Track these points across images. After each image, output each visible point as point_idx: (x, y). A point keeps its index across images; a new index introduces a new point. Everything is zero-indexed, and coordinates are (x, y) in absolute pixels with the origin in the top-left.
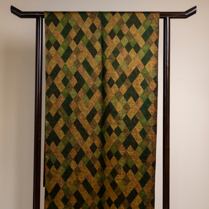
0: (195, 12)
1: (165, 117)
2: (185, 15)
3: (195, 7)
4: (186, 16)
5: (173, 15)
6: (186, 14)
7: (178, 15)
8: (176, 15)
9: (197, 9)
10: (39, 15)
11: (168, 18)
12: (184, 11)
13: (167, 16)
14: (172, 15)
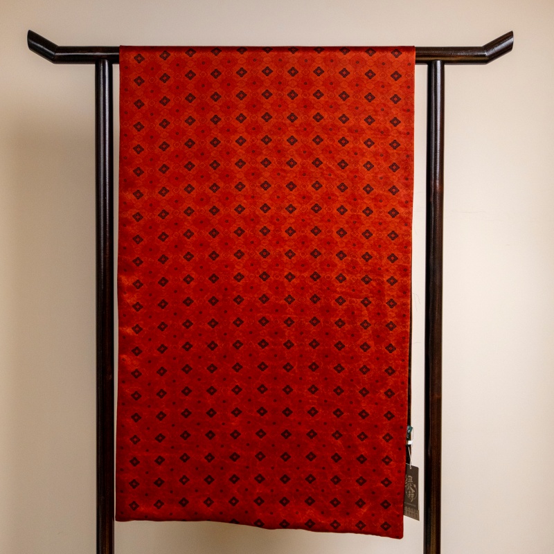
0: (509, 48)
1: (430, 318)
2: (484, 56)
3: (510, 35)
4: (486, 59)
5: (453, 57)
6: (486, 54)
7: (466, 56)
8: (460, 56)
9: (515, 40)
10: (102, 56)
11: (439, 63)
12: (481, 44)
13: (435, 57)
14: (450, 56)
